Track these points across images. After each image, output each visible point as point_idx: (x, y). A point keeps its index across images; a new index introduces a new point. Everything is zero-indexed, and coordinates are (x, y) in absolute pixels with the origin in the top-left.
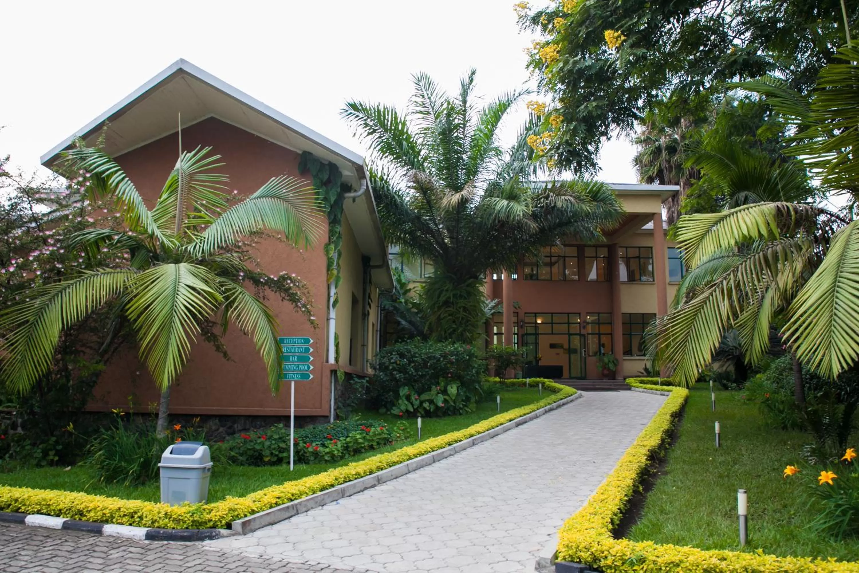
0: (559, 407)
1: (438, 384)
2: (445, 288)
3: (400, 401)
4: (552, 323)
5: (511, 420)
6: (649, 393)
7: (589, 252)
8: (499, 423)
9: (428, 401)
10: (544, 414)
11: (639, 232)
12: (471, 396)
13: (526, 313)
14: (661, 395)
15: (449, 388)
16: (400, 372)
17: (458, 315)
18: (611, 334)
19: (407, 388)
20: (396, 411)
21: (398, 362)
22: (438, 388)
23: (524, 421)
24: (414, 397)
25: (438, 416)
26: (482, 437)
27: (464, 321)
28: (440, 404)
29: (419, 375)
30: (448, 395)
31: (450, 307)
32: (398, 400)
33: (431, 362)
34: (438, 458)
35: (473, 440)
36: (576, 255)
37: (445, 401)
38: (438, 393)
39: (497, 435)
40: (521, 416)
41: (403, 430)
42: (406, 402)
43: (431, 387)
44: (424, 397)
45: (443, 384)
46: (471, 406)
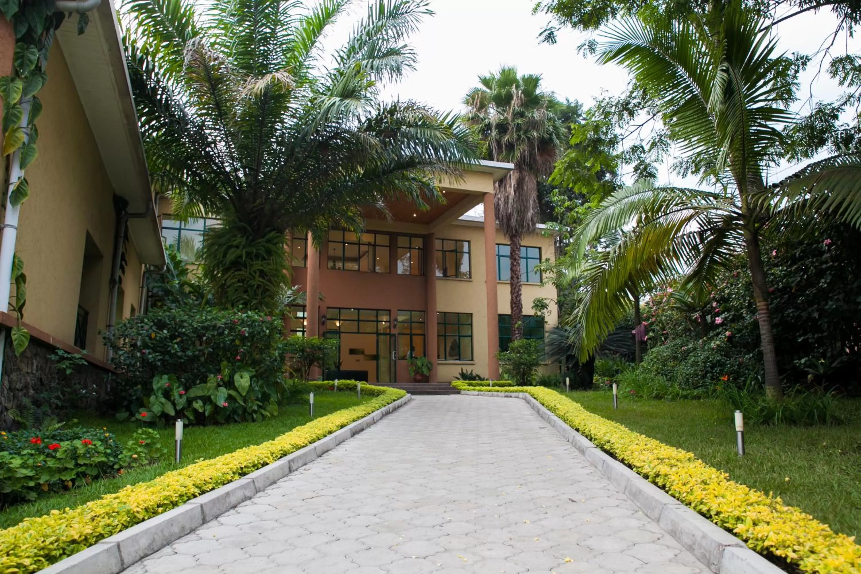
0: (395, 409)
1: (219, 371)
2: (235, 243)
3: (152, 398)
4: (359, 321)
5: (342, 426)
6: (487, 395)
7: (402, 241)
8: (327, 430)
9: (201, 398)
10: (381, 419)
11: (455, 223)
12: (271, 393)
13: (328, 308)
14: (506, 397)
15: (237, 377)
16: (154, 350)
17: (252, 282)
18: (424, 335)
19: (166, 376)
20: (144, 415)
21: (153, 335)
22: (219, 377)
23: (360, 427)
24: (177, 392)
25: (216, 423)
26: (305, 455)
27: (261, 290)
28: (222, 403)
29: (188, 356)
30: (236, 389)
31: (241, 270)
32: (149, 396)
33: (209, 334)
34: (216, 511)
35: (289, 462)
36: (388, 245)
37: (230, 398)
38: (219, 385)
39: (327, 451)
40: (354, 421)
41: (147, 445)
42: (163, 400)
43: (207, 377)
44: (195, 392)
45: (226, 372)
46: (270, 407)
